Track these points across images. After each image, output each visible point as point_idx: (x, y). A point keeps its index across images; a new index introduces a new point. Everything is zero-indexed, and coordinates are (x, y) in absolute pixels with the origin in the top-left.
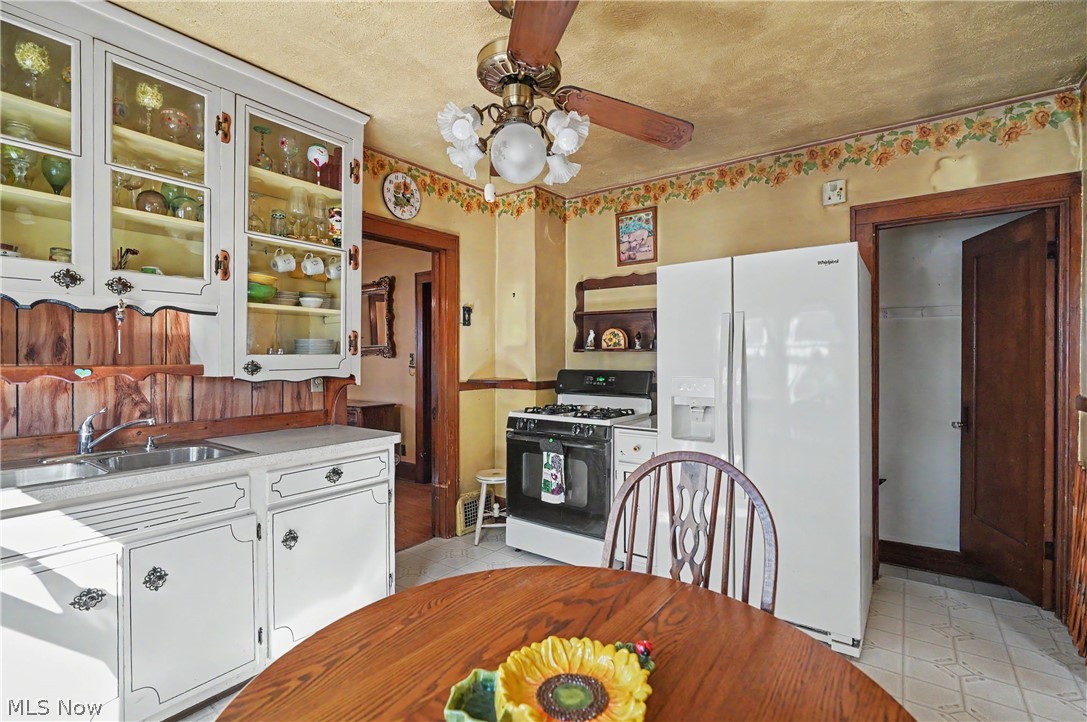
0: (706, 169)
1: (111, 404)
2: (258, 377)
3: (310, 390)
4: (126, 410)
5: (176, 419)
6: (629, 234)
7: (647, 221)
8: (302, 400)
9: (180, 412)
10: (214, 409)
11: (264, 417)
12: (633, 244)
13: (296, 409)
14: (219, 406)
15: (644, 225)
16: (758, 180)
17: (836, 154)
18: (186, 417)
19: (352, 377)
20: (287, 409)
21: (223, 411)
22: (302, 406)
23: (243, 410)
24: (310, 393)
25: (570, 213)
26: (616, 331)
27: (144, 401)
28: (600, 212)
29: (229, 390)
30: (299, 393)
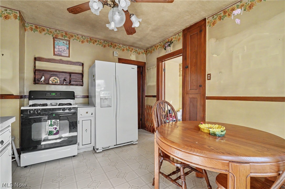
0: (87, 36)
6: (59, 46)
7: (66, 44)
12: (61, 50)
15: (65, 45)
16: (100, 45)
17: (116, 46)
25: (28, 28)
26: (56, 78)
28: (45, 34)
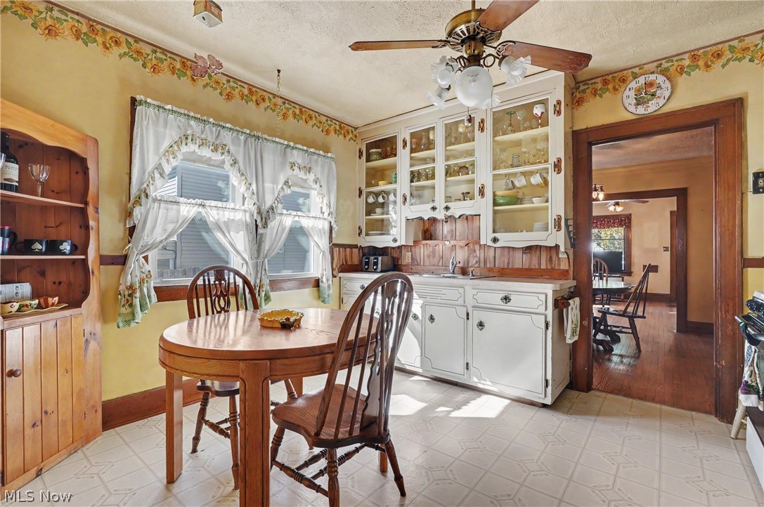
1: (466, 257)
2: (497, 245)
3: (558, 256)
4: (471, 260)
5: (488, 266)
8: (553, 262)
9: (490, 263)
10: (504, 262)
11: (530, 270)
13: (549, 267)
14: (506, 261)
18: (492, 266)
19: (557, 247)
20: (543, 266)
21: (508, 264)
22: (553, 266)
23: (518, 265)
24: (559, 258)
27: (477, 256)
29: (511, 253)
30: (551, 257)
